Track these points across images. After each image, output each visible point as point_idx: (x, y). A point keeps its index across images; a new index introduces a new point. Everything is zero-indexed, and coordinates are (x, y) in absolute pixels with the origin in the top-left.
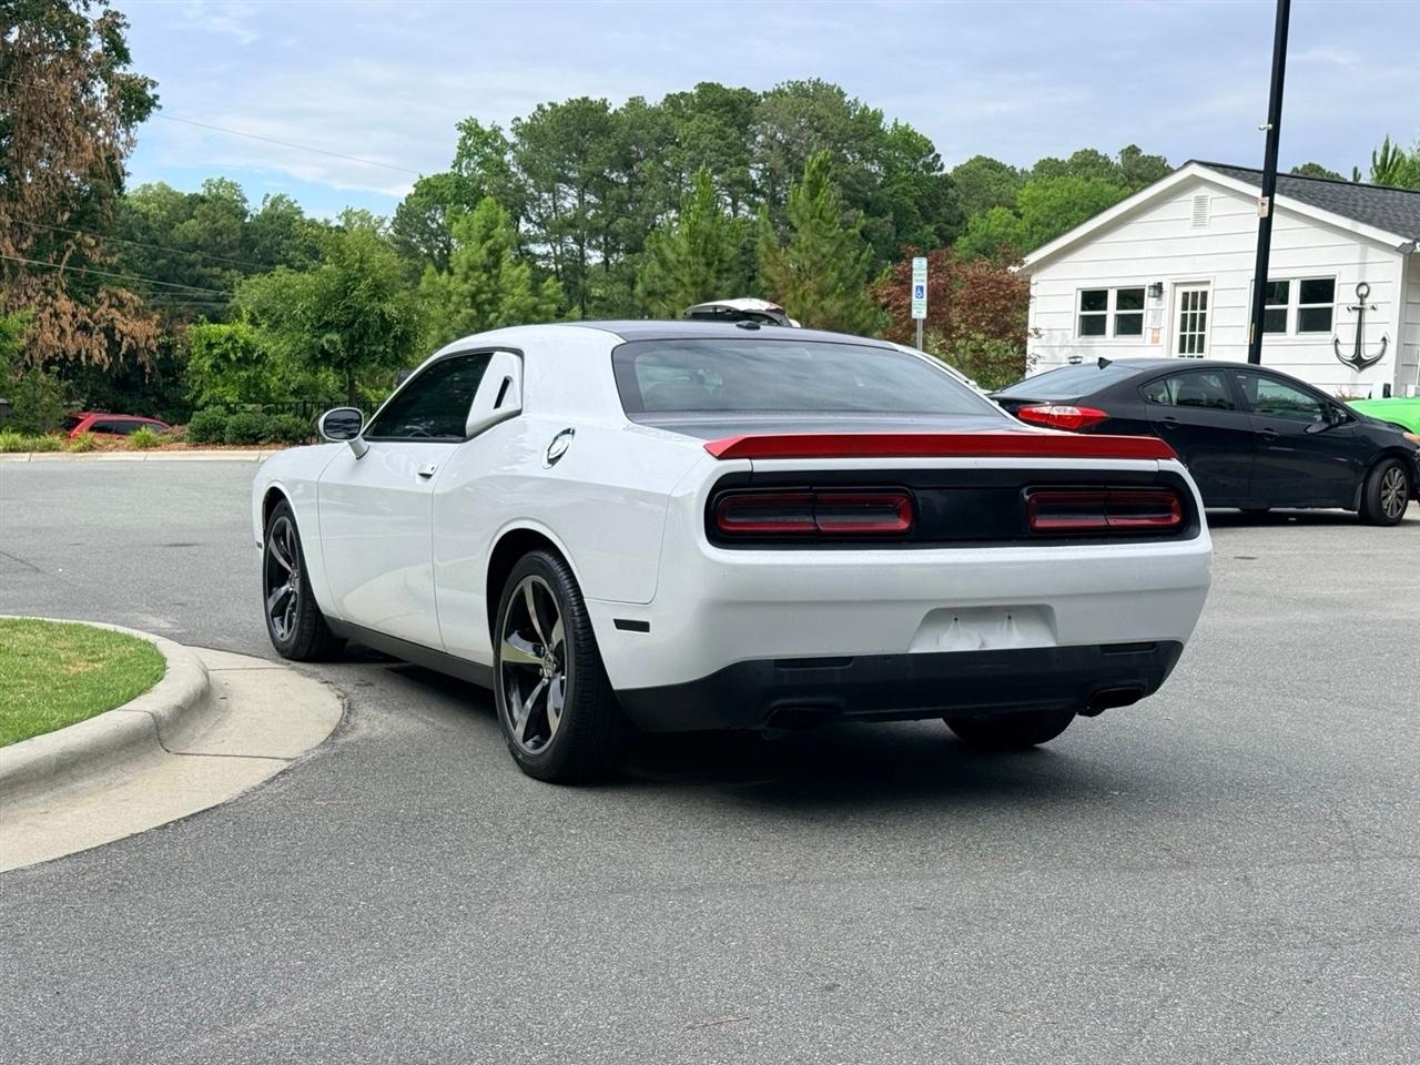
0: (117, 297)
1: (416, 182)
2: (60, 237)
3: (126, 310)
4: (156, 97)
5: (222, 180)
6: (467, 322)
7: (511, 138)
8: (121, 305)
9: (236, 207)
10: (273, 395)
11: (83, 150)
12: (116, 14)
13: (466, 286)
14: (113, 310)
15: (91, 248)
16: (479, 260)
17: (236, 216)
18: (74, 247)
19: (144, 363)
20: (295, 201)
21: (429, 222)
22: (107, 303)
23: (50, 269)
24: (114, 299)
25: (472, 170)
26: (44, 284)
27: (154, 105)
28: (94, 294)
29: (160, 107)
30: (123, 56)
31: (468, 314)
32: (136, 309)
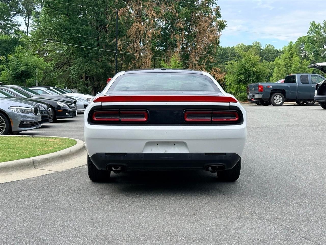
0: (216, 70)
1: (298, 38)
2: (205, 57)
3: (218, 72)
4: (226, 24)
5: (256, 42)
6: (284, 71)
7: (323, 26)
8: (217, 71)
9: (259, 48)
10: (243, 90)
11: (210, 38)
12: (218, 7)
13: (284, 63)
14: (215, 72)
15: (211, 59)
16: (287, 56)
17: (259, 50)
18: (207, 59)
19: (221, 84)
20: (273, 45)
21: (301, 48)
22: (214, 71)
23: (202, 64)
24: (215, 70)
25: (312, 34)
26: (201, 67)
27: (226, 26)
28: (211, 69)
29: (227, 26)
30: (220, 16)
31: (284, 70)
32: (220, 72)
